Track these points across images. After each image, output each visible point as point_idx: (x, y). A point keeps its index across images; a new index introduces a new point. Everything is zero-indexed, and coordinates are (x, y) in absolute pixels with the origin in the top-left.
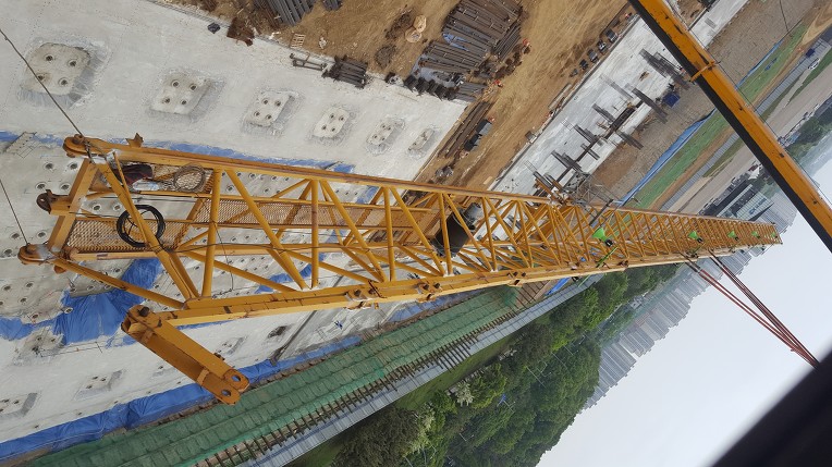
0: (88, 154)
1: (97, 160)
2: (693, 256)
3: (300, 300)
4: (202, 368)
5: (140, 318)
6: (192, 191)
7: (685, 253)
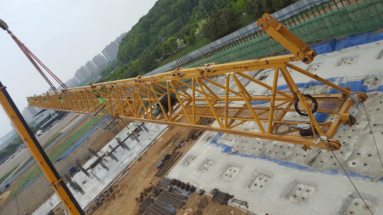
0: (329, 141)
1: (324, 138)
2: (64, 91)
3: (235, 68)
4: (278, 31)
5: (307, 57)
6: (282, 124)
7: (67, 92)
